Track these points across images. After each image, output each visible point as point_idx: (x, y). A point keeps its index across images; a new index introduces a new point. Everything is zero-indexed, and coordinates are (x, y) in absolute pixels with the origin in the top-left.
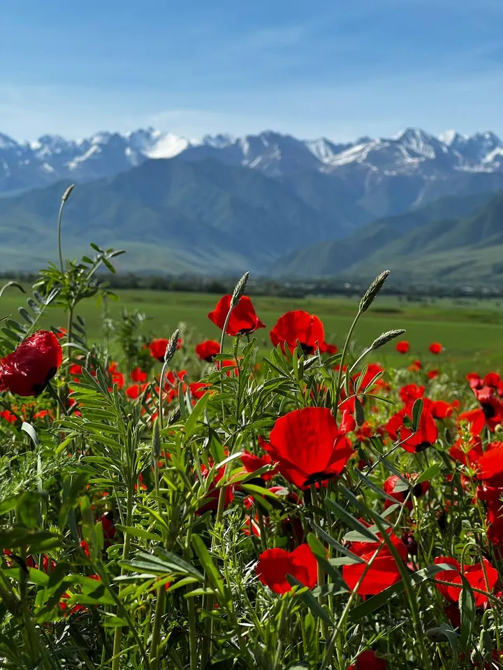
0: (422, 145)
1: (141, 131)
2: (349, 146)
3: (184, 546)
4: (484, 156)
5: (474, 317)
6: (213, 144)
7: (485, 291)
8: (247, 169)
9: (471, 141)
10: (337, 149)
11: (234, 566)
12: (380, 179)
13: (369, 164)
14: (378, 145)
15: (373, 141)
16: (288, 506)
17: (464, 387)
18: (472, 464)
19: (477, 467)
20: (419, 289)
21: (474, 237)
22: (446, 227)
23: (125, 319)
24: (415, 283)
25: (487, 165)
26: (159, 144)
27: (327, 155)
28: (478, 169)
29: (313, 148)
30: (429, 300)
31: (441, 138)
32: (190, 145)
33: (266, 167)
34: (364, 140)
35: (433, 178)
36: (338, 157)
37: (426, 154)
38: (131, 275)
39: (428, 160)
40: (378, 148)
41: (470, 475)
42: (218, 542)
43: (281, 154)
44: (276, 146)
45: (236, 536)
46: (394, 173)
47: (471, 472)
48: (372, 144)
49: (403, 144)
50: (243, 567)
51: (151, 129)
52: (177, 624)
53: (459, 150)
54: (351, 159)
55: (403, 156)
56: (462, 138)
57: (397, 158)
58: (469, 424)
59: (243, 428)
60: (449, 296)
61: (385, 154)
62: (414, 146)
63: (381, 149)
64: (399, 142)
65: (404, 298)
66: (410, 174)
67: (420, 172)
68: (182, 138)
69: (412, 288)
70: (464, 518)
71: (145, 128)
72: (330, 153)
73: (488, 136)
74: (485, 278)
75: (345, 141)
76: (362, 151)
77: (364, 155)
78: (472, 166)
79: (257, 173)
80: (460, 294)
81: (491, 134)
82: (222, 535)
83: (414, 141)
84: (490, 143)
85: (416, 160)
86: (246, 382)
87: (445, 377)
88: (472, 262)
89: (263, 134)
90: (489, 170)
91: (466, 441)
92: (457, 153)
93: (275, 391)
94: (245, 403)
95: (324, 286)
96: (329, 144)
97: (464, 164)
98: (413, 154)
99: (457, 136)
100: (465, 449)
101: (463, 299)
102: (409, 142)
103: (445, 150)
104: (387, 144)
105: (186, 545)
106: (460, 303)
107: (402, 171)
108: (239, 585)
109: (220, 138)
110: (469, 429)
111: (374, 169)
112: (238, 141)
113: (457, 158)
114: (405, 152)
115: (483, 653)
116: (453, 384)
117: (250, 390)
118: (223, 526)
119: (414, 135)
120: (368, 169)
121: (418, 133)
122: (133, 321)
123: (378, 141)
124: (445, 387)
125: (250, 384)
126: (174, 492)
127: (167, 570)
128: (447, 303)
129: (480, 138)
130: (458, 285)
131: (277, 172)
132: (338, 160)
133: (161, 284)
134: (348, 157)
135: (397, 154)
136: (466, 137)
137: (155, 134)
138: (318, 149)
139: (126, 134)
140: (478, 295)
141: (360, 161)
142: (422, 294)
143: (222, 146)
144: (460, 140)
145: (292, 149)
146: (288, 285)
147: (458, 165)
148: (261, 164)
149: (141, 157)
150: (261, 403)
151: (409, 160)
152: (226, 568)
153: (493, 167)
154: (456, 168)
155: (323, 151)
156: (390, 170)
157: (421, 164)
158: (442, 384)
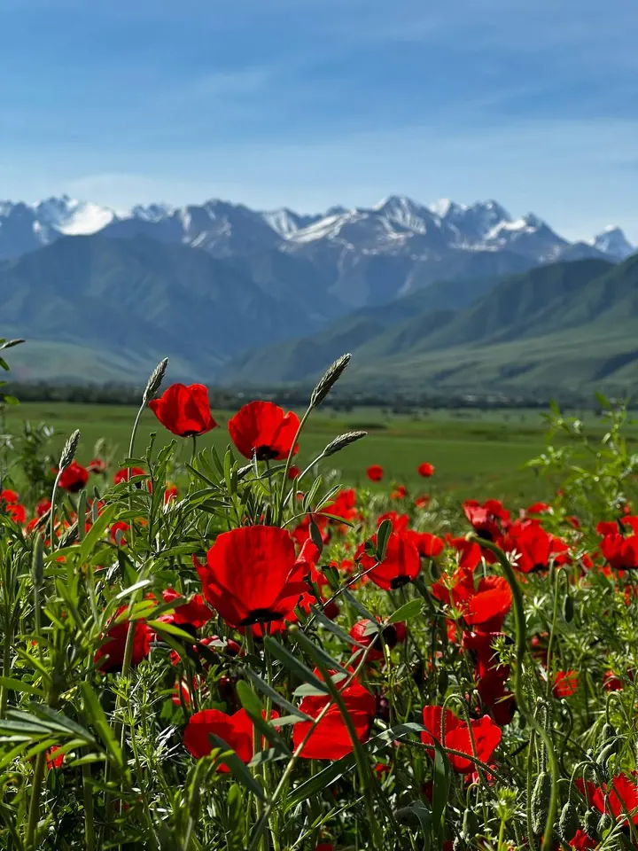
0: (408, 216)
1: (53, 200)
2: (318, 218)
3: (79, 708)
4: (486, 231)
5: (478, 433)
6: (145, 216)
7: (491, 400)
8: (188, 248)
9: (469, 211)
10: (303, 222)
11: (144, 735)
12: (356, 260)
13: (343, 241)
14: (353, 216)
15: (348, 212)
16: (226, 661)
17: (458, 515)
18: (458, 604)
19: (464, 607)
20: (408, 398)
21: (476, 332)
22: (441, 319)
23: (28, 434)
24: (403, 391)
25: (490, 242)
26: (77, 216)
27: (290, 230)
28: (479, 247)
29: (272, 221)
30: (421, 412)
31: (433, 208)
32: (115, 218)
33: (212, 245)
34: (337, 211)
35: (424, 258)
36: (303, 232)
37: (415, 228)
38: (42, 383)
39: (417, 236)
40: (354, 221)
41: (455, 618)
42: (124, 703)
43: (232, 229)
44: (225, 220)
45: (148, 695)
46: (375, 252)
47: (456, 614)
48: (347, 216)
49: (385, 216)
50: (155, 735)
51: (66, 198)
52: (70, 810)
53: (456, 224)
54: (321, 234)
55: (386, 232)
56: (459, 207)
57: (378, 233)
58: (458, 555)
59: (158, 556)
60: (444, 406)
61: (364, 227)
62: (399, 218)
63: (357, 223)
64: (380, 212)
65: (389, 410)
66: (394, 253)
67: (408, 249)
68: (106, 209)
69: (400, 397)
70: (451, 673)
71: (59, 196)
72: (294, 227)
73: (490, 206)
74: (491, 384)
75: (312, 213)
76: (334, 224)
77: (337, 230)
78: (471, 243)
79: (200, 253)
80: (460, 404)
81: (495, 204)
82: (129, 694)
83: (399, 213)
84: (493, 215)
85: (402, 236)
86: (162, 497)
87: (434, 503)
88: (475, 364)
89: (209, 204)
90: (493, 249)
91: (451, 575)
92: (453, 228)
93: (200, 507)
94: (160, 523)
95: (287, 396)
96: (291, 215)
97: (462, 241)
98: (398, 228)
99: (452, 207)
100: (449, 584)
101: (462, 411)
102: (393, 213)
103: (438, 223)
104: (365, 216)
105: (82, 707)
106: (459, 415)
107: (385, 249)
108: (151, 757)
109: (153, 208)
110: (457, 560)
111: (350, 246)
112: (177, 213)
113: (454, 233)
114: (388, 226)
115: (467, 840)
116: (444, 512)
117: (166, 508)
118: (129, 682)
119: (399, 205)
120: (342, 247)
121: (404, 202)
122: (38, 437)
123: (354, 212)
124: (434, 515)
125: (167, 499)
126: (59, 632)
127: (46, 730)
128: (443, 416)
129: (481, 208)
130: (458, 393)
131: (227, 252)
132: (302, 236)
133: (80, 396)
134: (316, 232)
135: (379, 228)
136: (464, 207)
137: (71, 204)
138: (278, 222)
139: (34, 204)
140: (482, 405)
141: (331, 236)
142: (412, 404)
143: (157, 219)
144: (456, 211)
145: (244, 221)
146: (241, 395)
147: (454, 241)
148: (205, 242)
149: (53, 232)
150: (181, 524)
151: (394, 236)
152: (133, 737)
153: (498, 245)
154: (453, 246)
155: (284, 225)
156: (369, 249)
157: (408, 240)
158: (431, 512)
